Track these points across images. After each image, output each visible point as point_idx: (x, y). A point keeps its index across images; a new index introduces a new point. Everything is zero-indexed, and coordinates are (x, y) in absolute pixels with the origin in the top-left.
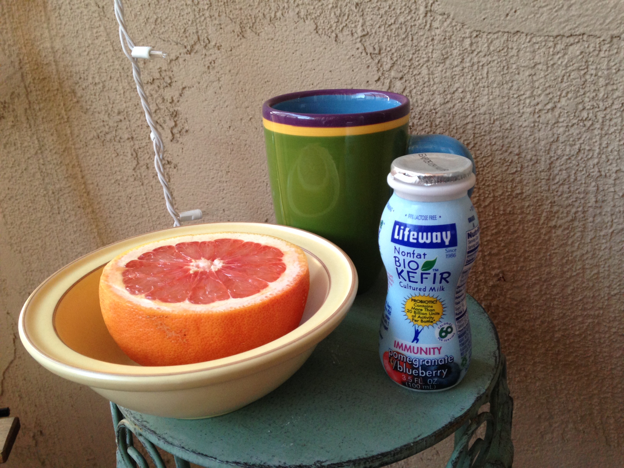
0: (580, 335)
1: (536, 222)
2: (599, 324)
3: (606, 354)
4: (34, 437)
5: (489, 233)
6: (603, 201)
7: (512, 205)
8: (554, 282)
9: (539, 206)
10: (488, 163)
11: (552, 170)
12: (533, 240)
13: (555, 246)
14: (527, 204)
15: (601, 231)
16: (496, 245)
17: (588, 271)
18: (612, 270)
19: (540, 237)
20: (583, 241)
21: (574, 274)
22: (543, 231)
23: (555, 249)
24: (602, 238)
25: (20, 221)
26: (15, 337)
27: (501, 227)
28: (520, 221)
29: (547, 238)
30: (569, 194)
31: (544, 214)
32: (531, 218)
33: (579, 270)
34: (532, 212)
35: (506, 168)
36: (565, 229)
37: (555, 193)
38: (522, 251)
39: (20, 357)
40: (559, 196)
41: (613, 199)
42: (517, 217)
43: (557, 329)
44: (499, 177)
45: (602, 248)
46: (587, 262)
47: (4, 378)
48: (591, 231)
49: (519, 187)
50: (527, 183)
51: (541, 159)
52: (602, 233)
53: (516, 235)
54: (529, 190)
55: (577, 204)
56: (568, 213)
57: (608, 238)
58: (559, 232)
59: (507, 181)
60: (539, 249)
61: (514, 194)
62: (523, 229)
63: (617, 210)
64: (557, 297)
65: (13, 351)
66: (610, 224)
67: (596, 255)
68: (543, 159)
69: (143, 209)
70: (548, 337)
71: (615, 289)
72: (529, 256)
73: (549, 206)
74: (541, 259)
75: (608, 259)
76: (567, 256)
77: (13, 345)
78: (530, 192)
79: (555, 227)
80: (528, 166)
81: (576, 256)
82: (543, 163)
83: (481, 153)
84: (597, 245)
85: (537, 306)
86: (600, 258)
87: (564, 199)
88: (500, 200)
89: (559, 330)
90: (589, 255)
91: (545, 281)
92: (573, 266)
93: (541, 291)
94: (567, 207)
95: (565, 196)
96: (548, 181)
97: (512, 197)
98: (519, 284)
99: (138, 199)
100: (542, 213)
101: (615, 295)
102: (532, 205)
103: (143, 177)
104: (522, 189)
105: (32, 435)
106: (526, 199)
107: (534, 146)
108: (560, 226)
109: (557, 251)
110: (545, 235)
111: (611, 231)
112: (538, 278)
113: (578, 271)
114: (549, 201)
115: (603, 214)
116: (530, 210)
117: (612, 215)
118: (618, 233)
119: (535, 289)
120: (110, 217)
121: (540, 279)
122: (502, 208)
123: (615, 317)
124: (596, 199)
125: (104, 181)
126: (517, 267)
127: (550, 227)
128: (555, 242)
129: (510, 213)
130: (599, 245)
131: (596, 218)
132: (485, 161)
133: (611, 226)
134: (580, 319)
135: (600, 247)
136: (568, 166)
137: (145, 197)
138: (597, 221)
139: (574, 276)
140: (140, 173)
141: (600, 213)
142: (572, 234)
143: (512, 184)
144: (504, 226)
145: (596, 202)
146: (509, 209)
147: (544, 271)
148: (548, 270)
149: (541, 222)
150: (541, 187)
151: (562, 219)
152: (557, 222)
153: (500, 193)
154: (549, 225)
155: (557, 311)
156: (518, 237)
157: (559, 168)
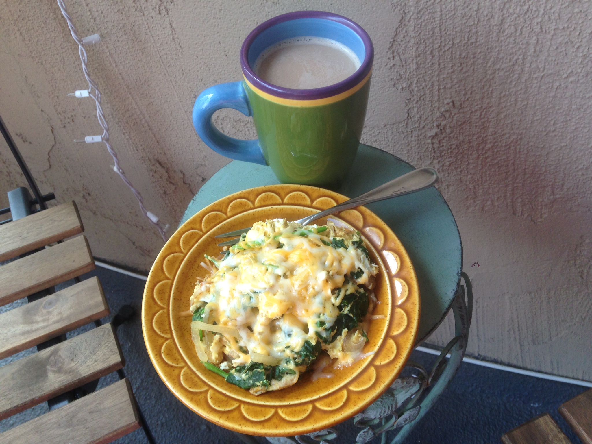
0: (506, 146)
1: (484, 65)
2: (521, 139)
3: (523, 159)
4: (84, 196)
5: (446, 72)
6: (540, 51)
7: (467, 51)
8: (492, 109)
9: (488, 53)
10: (451, 16)
11: (503, 25)
12: (480, 79)
13: (497, 84)
14: (479, 51)
15: (534, 74)
16: (450, 81)
17: (519, 103)
18: (538, 103)
19: (486, 77)
20: (519, 81)
21: (509, 104)
22: (489, 72)
23: (497, 86)
24: (534, 79)
25: (37, 39)
26: (53, 128)
27: (456, 68)
28: (472, 64)
29: (491, 77)
30: (514, 45)
31: (492, 59)
32: (481, 61)
33: (512, 101)
34: (482, 57)
35: (466, 21)
36: (506, 72)
37: (503, 43)
38: (470, 86)
39: (60, 143)
40: (506, 46)
41: (549, 50)
42: (470, 60)
43: (489, 142)
44: (459, 28)
45: (533, 87)
46: (519, 96)
47: (50, 157)
48: (527, 73)
49: (474, 37)
50: (481, 34)
51: (495, 16)
52: (535, 76)
53: (467, 74)
54: (482, 39)
55: (519, 53)
56: (510, 60)
57: (540, 79)
58: (502, 73)
59: (465, 32)
60: (484, 85)
61: (469, 43)
62: (473, 69)
63: (550, 59)
64: (493, 120)
65: (53, 139)
66: (542, 69)
67: (527, 92)
68: (497, 16)
69: (147, 36)
70: (481, 147)
71: (538, 116)
72: (475, 91)
73: (497, 54)
74: (484, 93)
75: (536, 95)
76: (505, 91)
77: (52, 134)
78: (483, 41)
79: (499, 69)
80: (484, 20)
81: (512, 92)
82: (496, 18)
83: (446, 8)
84: (530, 84)
85: (476, 126)
86: (531, 93)
87: (509, 49)
88: (458, 47)
89: (490, 142)
90: (523, 91)
91: (485, 108)
92: (508, 99)
93: (481, 115)
94: (511, 54)
95: (511, 46)
96: (499, 34)
97: (467, 45)
98: (465, 110)
99: (140, 27)
100: (490, 58)
101: (537, 120)
102: (483, 52)
103: (143, 8)
104: (476, 39)
105: (82, 195)
106: (479, 47)
107: (491, 5)
108: (503, 69)
109: (497, 87)
110: (491, 75)
111: (542, 74)
112: (480, 106)
113: (512, 103)
114: (497, 50)
115: (539, 61)
116: (481, 56)
117: (545, 63)
118: (547, 76)
119: (476, 114)
120: (118, 41)
121: (482, 107)
122: (458, 53)
123: (534, 135)
124: (535, 50)
125: (108, 9)
126: (465, 98)
127: (495, 69)
128: (497, 81)
129: (464, 57)
130: (531, 84)
131: (532, 64)
132: (449, 14)
133: (543, 71)
134: (507, 136)
135: (532, 85)
136: (516, 23)
137: (147, 26)
138: (533, 67)
139: (508, 106)
140: (140, 5)
141: (536, 61)
142: (511, 75)
143: (469, 34)
144: (458, 67)
145: (535, 52)
146: (464, 54)
147: (486, 101)
148: (488, 101)
149: (489, 65)
150: (492, 38)
151: (505, 63)
152: (501, 66)
153: (458, 41)
154: (494, 68)
155: (491, 130)
156: (468, 76)
157: (508, 24)
